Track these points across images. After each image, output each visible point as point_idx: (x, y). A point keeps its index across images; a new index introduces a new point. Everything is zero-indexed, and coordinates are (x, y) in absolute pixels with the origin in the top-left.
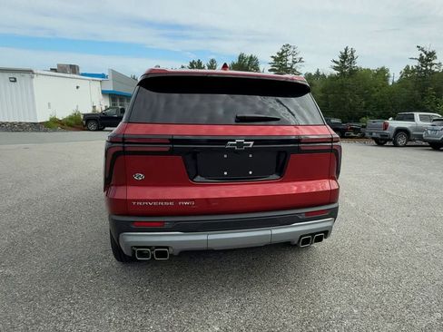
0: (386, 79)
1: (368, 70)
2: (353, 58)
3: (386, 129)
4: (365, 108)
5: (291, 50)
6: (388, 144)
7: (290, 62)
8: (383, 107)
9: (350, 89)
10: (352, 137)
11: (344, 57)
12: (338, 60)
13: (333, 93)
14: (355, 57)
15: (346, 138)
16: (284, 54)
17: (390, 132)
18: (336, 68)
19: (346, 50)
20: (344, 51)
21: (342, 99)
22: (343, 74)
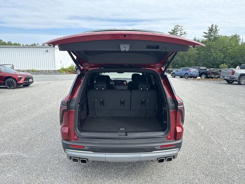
0: (237, 41)
1: (226, 36)
2: (216, 31)
3: (233, 74)
4: (223, 59)
5: (180, 28)
6: (235, 82)
7: (179, 34)
8: (235, 57)
9: (214, 48)
10: (212, 78)
11: (211, 30)
12: (207, 32)
13: (204, 50)
14: (218, 29)
15: (209, 78)
16: (176, 30)
17: (236, 76)
18: (205, 37)
19: (212, 26)
20: (211, 27)
21: (209, 54)
22: (210, 39)
